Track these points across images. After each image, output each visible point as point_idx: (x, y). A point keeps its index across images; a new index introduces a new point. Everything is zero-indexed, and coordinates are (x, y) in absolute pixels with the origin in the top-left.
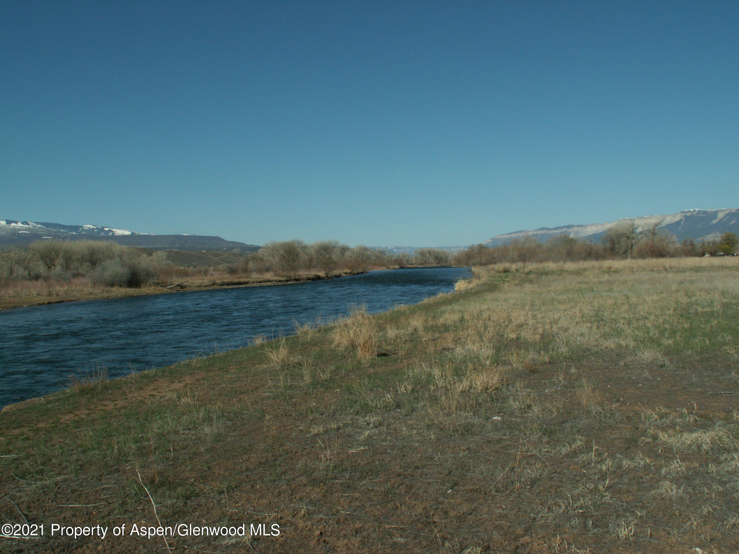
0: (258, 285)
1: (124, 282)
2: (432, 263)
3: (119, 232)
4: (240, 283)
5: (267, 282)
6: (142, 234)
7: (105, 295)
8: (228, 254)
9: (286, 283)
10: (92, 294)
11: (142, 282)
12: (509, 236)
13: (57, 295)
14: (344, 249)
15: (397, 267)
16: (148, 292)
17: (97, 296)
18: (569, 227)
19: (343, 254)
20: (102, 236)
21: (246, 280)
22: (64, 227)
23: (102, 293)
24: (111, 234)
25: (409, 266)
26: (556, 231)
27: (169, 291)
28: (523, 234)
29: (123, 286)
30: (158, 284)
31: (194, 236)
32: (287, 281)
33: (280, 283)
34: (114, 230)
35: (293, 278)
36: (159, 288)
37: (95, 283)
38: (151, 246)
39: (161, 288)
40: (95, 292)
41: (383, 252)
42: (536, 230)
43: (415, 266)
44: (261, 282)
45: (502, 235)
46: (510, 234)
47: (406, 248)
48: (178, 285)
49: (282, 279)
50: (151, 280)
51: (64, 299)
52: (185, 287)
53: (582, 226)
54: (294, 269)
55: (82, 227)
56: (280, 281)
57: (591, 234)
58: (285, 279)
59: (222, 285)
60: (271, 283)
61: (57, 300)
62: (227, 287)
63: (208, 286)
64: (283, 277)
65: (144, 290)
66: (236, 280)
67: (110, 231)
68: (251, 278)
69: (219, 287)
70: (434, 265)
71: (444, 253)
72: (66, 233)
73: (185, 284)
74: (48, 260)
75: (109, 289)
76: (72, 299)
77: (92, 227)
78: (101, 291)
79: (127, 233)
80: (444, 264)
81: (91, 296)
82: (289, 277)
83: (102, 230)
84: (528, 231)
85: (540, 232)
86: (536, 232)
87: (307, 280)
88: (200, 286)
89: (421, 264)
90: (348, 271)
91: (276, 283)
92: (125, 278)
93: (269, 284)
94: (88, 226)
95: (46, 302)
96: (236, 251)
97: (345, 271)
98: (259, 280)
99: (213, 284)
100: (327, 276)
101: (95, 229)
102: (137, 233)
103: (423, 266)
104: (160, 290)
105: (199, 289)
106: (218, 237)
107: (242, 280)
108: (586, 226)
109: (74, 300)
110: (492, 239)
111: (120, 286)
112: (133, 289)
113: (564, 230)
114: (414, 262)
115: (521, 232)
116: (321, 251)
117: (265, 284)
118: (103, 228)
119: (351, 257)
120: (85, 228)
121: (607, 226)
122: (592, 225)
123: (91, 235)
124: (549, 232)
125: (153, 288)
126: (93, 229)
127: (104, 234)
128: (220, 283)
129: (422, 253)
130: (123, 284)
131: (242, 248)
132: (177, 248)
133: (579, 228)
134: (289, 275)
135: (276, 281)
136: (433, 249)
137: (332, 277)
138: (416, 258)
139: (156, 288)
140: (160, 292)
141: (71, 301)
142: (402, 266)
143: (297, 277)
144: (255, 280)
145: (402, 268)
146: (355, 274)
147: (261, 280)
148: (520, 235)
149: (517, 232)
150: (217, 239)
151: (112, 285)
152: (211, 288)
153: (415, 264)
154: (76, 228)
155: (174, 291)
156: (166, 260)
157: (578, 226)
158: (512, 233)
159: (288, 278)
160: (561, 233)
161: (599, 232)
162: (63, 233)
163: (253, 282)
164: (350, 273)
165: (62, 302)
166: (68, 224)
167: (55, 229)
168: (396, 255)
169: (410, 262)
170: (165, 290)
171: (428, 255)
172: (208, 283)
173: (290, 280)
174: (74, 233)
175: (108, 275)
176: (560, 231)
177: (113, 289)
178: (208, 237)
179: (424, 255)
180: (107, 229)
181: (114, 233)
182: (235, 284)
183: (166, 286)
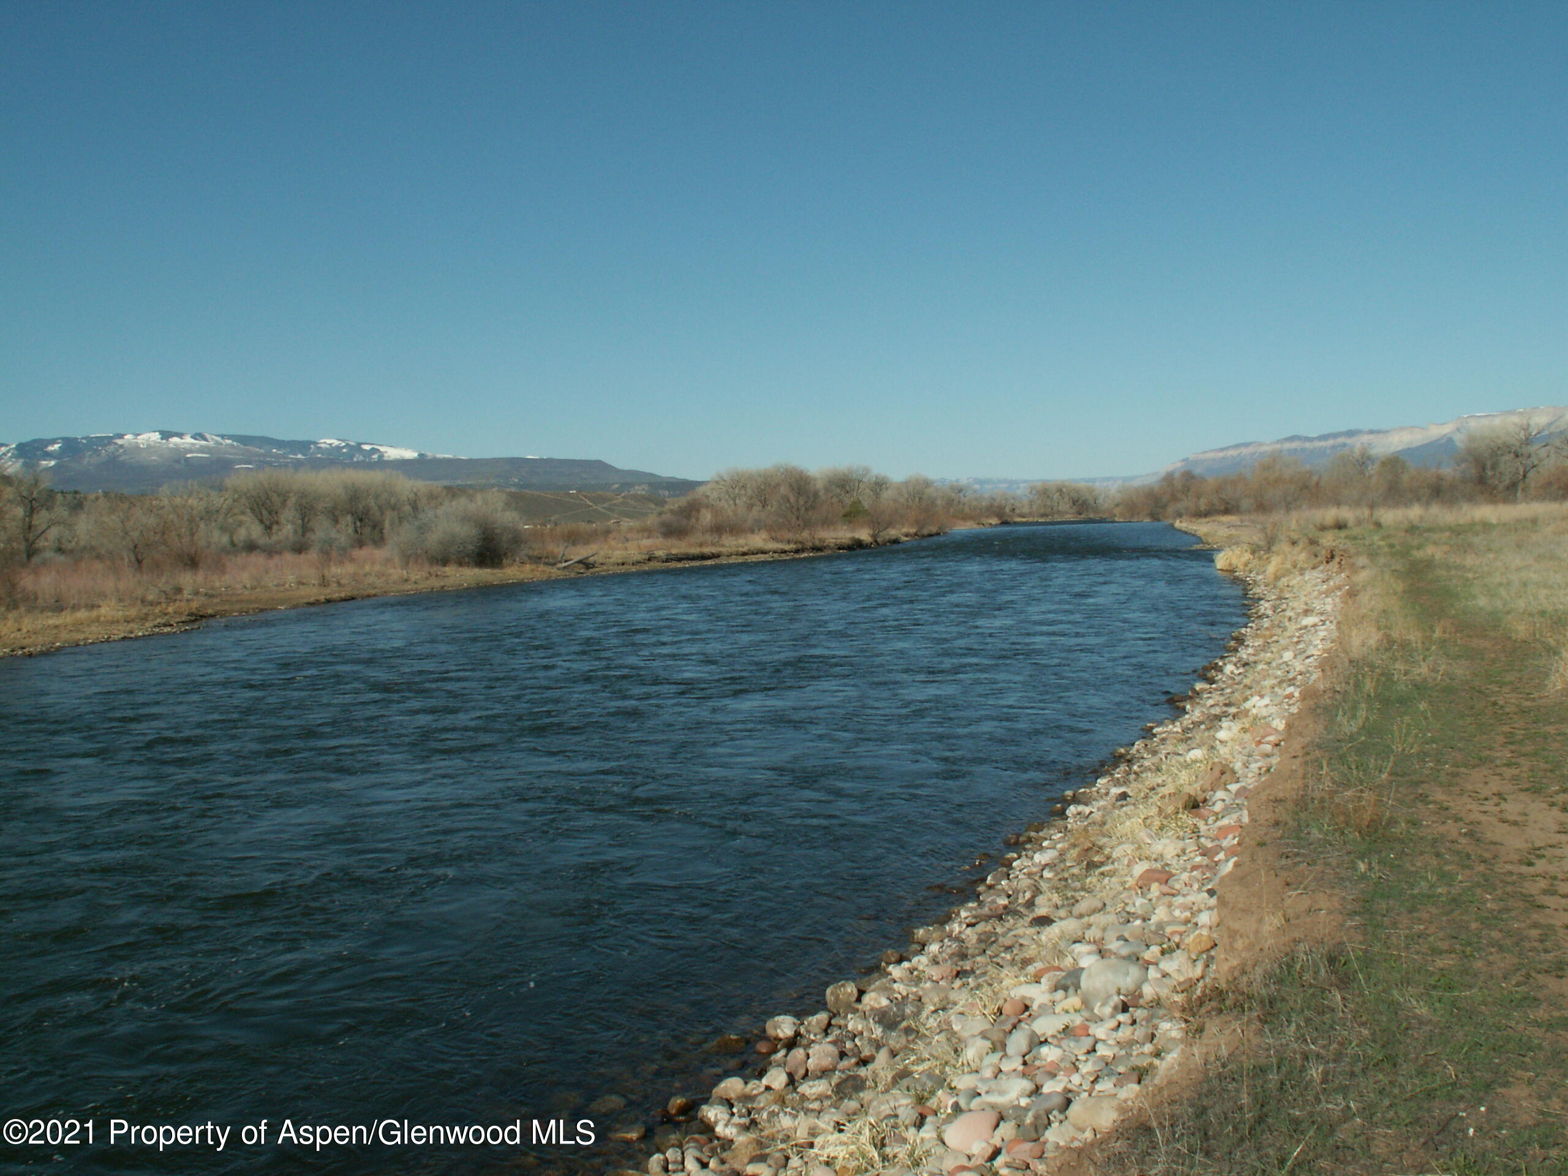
0: (740, 560)
1: (468, 556)
2: (1067, 513)
3: (392, 453)
4: (703, 557)
5: (757, 553)
6: (438, 456)
7: (436, 583)
8: (624, 497)
9: (797, 556)
10: (406, 580)
11: (505, 554)
12: (1221, 455)
13: (339, 584)
14: (880, 485)
15: (994, 521)
16: (522, 576)
17: (420, 587)
18: (1351, 433)
19: (877, 495)
20: (358, 462)
21: (714, 550)
22: (280, 444)
23: (427, 579)
24: (375, 456)
25: (1018, 519)
26: (1322, 444)
27: (561, 574)
28: (1250, 449)
29: (468, 565)
30: (537, 560)
31: (550, 461)
32: (797, 551)
33: (784, 557)
34: (382, 449)
35: (810, 544)
36: (542, 567)
37: (408, 558)
38: (459, 482)
39: (548, 569)
40: (413, 577)
41: (960, 491)
42: (1278, 442)
43: (1031, 519)
44: (744, 554)
45: (1205, 452)
46: (1222, 450)
47: (1000, 481)
48: (580, 562)
49: (787, 547)
50: (524, 552)
51: (355, 593)
52: (593, 565)
53: (1379, 432)
54: (807, 524)
55: (315, 443)
56: (784, 552)
57: (1399, 449)
58: (792, 546)
59: (667, 561)
60: (766, 556)
61: (343, 595)
62: (680, 565)
63: (639, 562)
64: (789, 542)
65: (511, 573)
66: (695, 551)
67: (374, 451)
68: (723, 546)
69: (661, 564)
70: (1069, 517)
71: (1091, 491)
72: (284, 456)
73: (591, 560)
74: (265, 513)
75: (435, 569)
76: (373, 592)
77: (336, 443)
78: (425, 574)
79: (410, 454)
80: (1091, 516)
81: (407, 587)
82: (801, 543)
83: (358, 447)
84: (1261, 444)
85: (1287, 446)
86: (1278, 446)
87: (839, 549)
88: (623, 564)
89: (1045, 515)
90: (913, 531)
91: (776, 555)
92: (470, 547)
93: (762, 557)
94: (329, 441)
95: (322, 598)
96: (640, 490)
97: (905, 530)
98: (741, 549)
99: (649, 560)
100: (876, 541)
101: (344, 447)
102: (430, 454)
103: (1048, 520)
104: (543, 571)
105: (623, 569)
106: (600, 462)
107: (707, 550)
108: (1387, 432)
109: (375, 595)
110: (1184, 460)
111: (460, 564)
112: (488, 570)
113: (1341, 440)
114: (1026, 510)
115: (1247, 445)
116: (833, 487)
117: (753, 558)
118: (359, 444)
119: (895, 500)
120: (323, 446)
121: (1436, 432)
122: (1402, 429)
123: (333, 459)
124: (1307, 445)
125: (528, 567)
126: (339, 448)
127: (361, 458)
128: (664, 557)
129: (1044, 493)
130: (467, 559)
131: (650, 484)
132: (515, 485)
133: (1372, 437)
134: (800, 539)
135: (775, 552)
136: (1066, 483)
137: (884, 544)
138: (1031, 503)
139: (534, 567)
140: (545, 577)
141: (369, 596)
142: (1004, 519)
143: (817, 543)
144: (733, 550)
145: (1005, 523)
146: (924, 536)
147: (745, 549)
148: (1244, 451)
149: (1237, 446)
150: (600, 466)
151: (445, 562)
152: (646, 568)
153: (1031, 514)
154: (304, 446)
155: (573, 575)
156: (504, 510)
157: (1371, 432)
158: (1227, 448)
159: (800, 546)
160: (1333, 447)
161: (1415, 445)
162: (277, 456)
163: (730, 555)
164: (916, 534)
165: (353, 598)
166: (286, 438)
167: (260, 448)
168: (986, 495)
169: (1018, 511)
170: (554, 572)
171: (1056, 496)
172: (639, 558)
173: (803, 550)
174: (300, 456)
175: (434, 539)
176: (1331, 442)
177: (449, 570)
178: (581, 461)
179: (1048, 497)
180: (367, 447)
181: (381, 456)
182: (694, 558)
183: (554, 564)
